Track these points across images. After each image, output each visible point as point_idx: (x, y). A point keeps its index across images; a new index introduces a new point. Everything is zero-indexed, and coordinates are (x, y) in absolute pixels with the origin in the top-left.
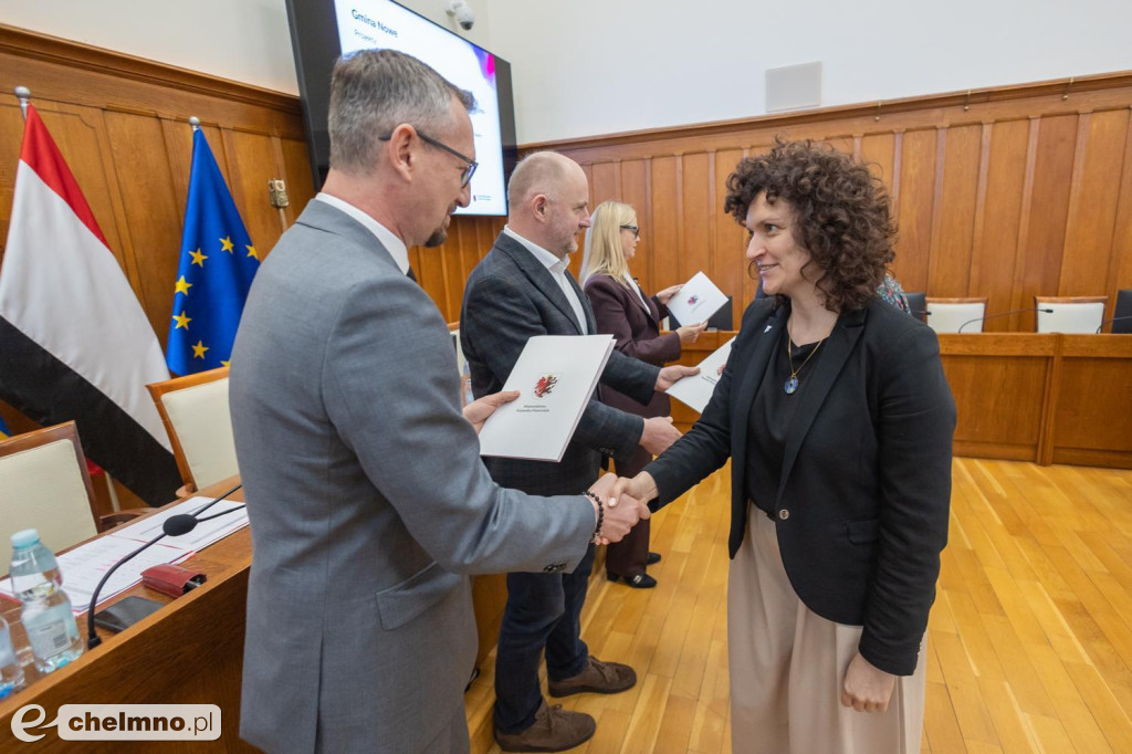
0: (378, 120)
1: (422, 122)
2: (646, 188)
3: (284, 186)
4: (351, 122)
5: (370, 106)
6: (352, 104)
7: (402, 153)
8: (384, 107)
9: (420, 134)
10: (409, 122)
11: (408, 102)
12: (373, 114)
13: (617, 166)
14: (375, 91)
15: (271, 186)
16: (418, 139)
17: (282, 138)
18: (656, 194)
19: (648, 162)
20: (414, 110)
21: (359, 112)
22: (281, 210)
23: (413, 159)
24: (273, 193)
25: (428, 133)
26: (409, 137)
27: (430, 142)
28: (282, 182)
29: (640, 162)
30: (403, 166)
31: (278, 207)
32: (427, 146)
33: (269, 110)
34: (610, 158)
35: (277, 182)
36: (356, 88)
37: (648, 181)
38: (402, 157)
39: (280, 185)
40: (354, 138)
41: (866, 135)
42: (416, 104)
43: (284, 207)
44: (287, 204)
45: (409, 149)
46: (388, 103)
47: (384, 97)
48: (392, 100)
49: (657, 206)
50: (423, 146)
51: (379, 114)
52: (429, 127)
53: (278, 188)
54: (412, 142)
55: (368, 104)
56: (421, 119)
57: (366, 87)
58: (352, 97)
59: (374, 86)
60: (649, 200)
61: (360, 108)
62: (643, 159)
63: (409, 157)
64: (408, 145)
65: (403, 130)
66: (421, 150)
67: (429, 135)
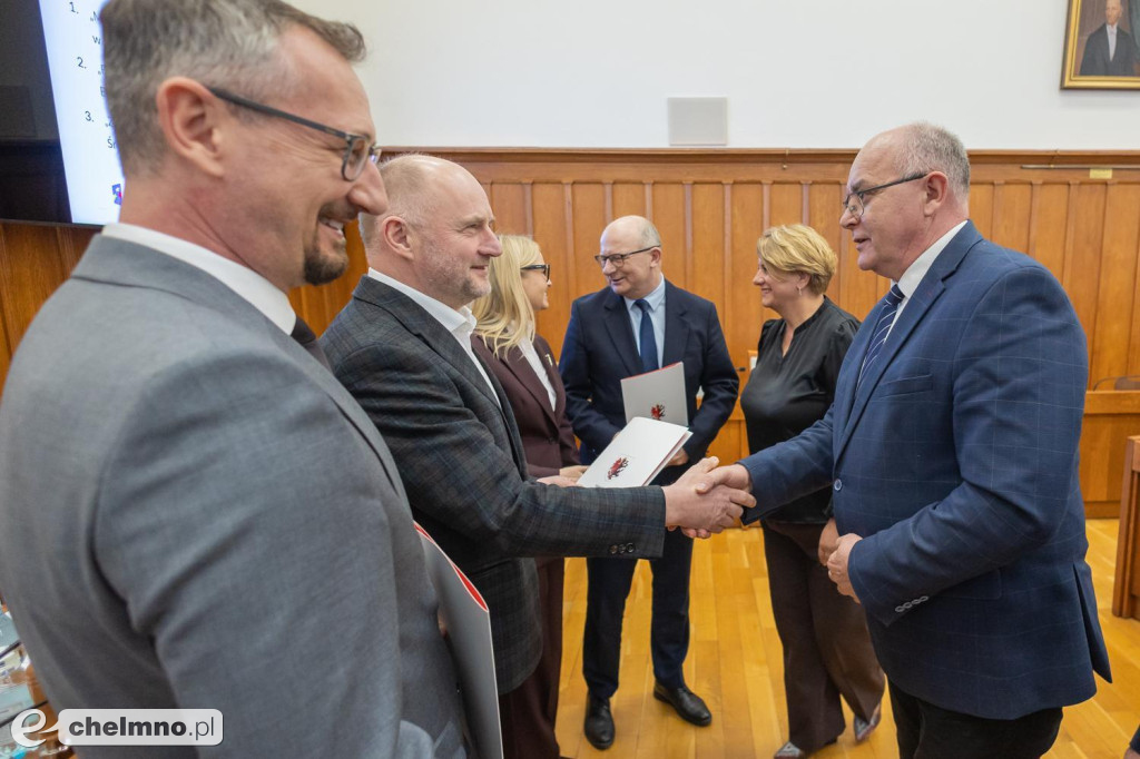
1: (220, 76)
7: (195, 129)
9: (221, 94)
16: (220, 105)
23: (217, 137)
25: (238, 92)
26: (198, 100)
27: (246, 106)
30: (197, 151)
32: (243, 112)
38: (196, 137)
41: (774, 183)
45: (209, 122)
50: (234, 114)
52: (237, 83)
54: (208, 110)
63: (209, 133)
64: (202, 116)
65: (176, 92)
66: (233, 121)
67: (242, 96)
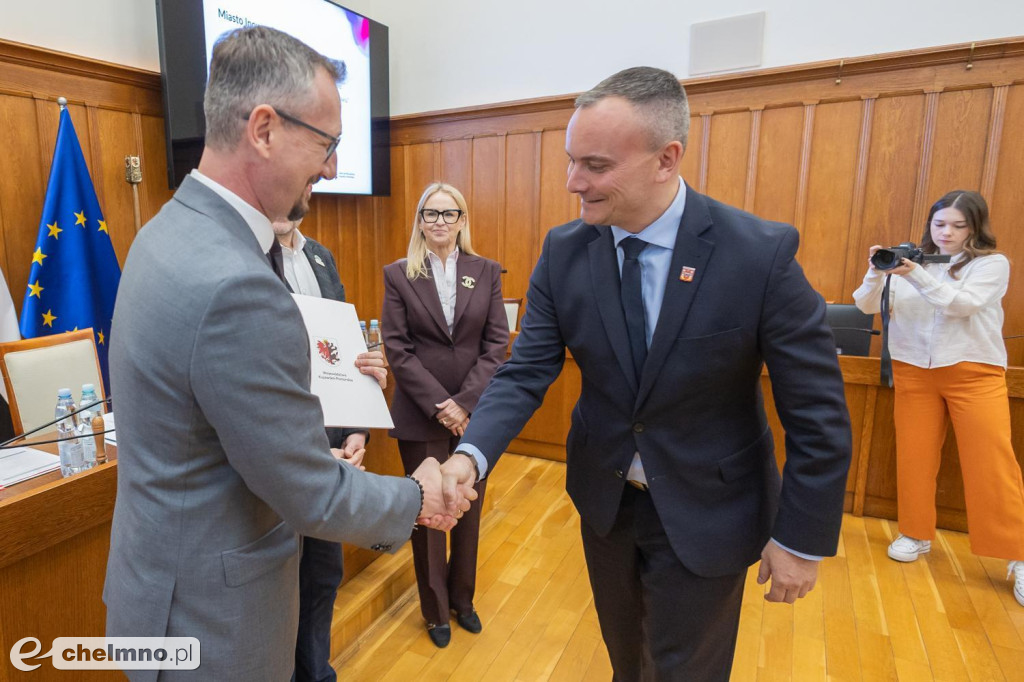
0: (241, 103)
1: (281, 103)
2: (534, 166)
3: (138, 162)
4: (219, 104)
5: (235, 89)
6: (221, 86)
7: (261, 131)
8: (247, 91)
9: (280, 113)
10: (269, 103)
11: (268, 85)
12: (237, 97)
13: (501, 141)
14: (240, 75)
15: (127, 162)
16: (278, 119)
17: (142, 115)
18: (545, 174)
19: (539, 136)
20: (276, 92)
21: (226, 95)
22: (135, 186)
23: (272, 137)
24: (129, 169)
25: (288, 112)
26: (268, 116)
27: (289, 119)
28: (138, 158)
29: (530, 136)
30: (261, 144)
31: (132, 183)
32: (287, 124)
33: (132, 87)
34: (492, 131)
35: (133, 158)
36: (225, 71)
37: (538, 157)
38: (260, 136)
39: (135, 161)
40: (220, 117)
41: (821, 102)
42: (276, 86)
43: (138, 183)
44: (140, 180)
45: (269, 127)
46: (250, 87)
47: (248, 81)
48: (255, 83)
49: (546, 187)
50: (283, 124)
51: (242, 97)
52: (289, 107)
53: (133, 164)
54: (272, 121)
55: (233, 88)
56: (281, 99)
57: (233, 71)
58: (221, 80)
59: (240, 69)
60: (537, 179)
61: (227, 91)
62: (532, 132)
63: (268, 135)
64: (267, 124)
65: (261, 111)
66: (281, 128)
67: (289, 114)
